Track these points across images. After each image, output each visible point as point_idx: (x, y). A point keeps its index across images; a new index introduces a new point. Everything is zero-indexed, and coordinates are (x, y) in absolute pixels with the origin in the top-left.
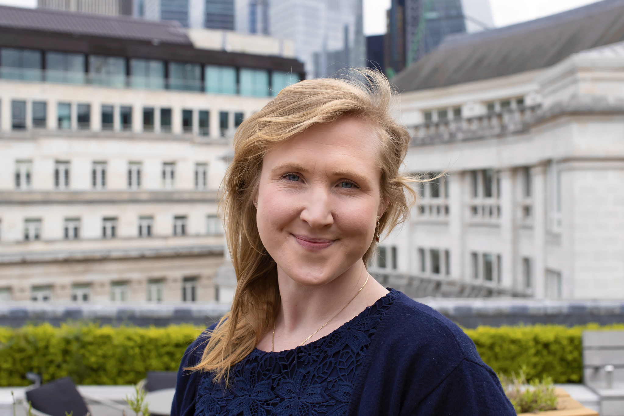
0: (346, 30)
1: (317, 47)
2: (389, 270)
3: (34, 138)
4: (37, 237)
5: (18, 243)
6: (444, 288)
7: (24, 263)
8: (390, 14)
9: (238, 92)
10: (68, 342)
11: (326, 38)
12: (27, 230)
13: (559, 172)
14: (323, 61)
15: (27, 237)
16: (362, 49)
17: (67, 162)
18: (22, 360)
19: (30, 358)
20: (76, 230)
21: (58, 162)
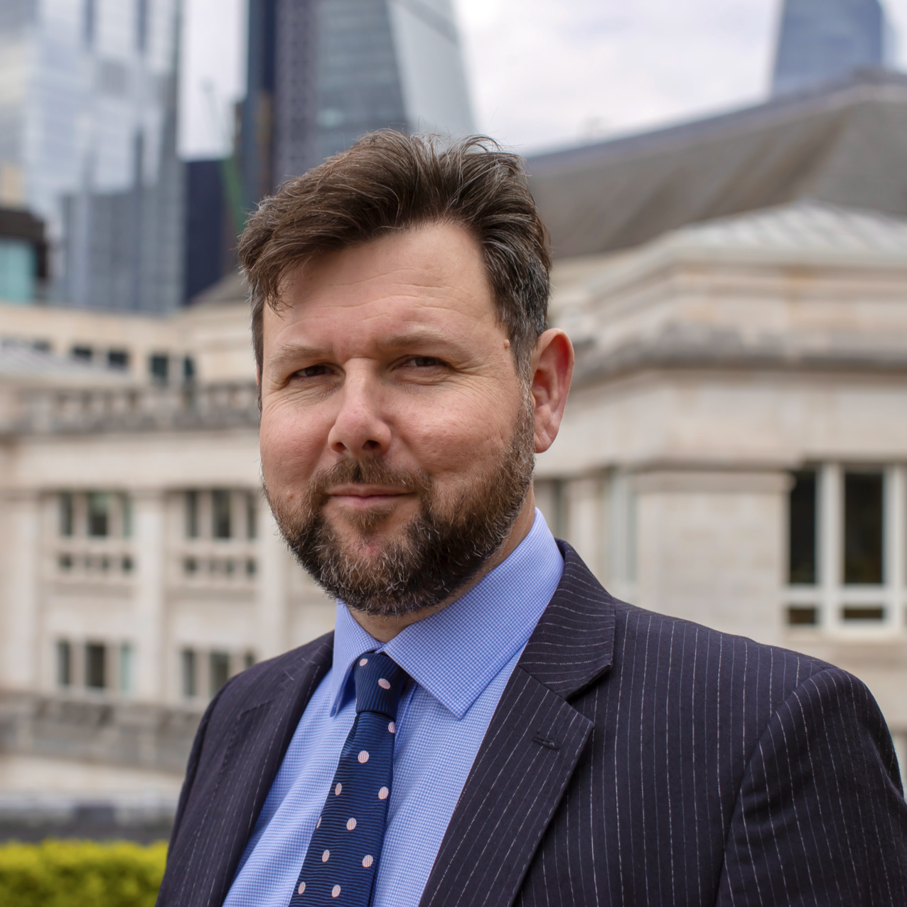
0: (139, 143)
1: (69, 180)
8: (242, 110)
11: (90, 162)
13: (634, 494)
14: (83, 212)
16: (176, 189)
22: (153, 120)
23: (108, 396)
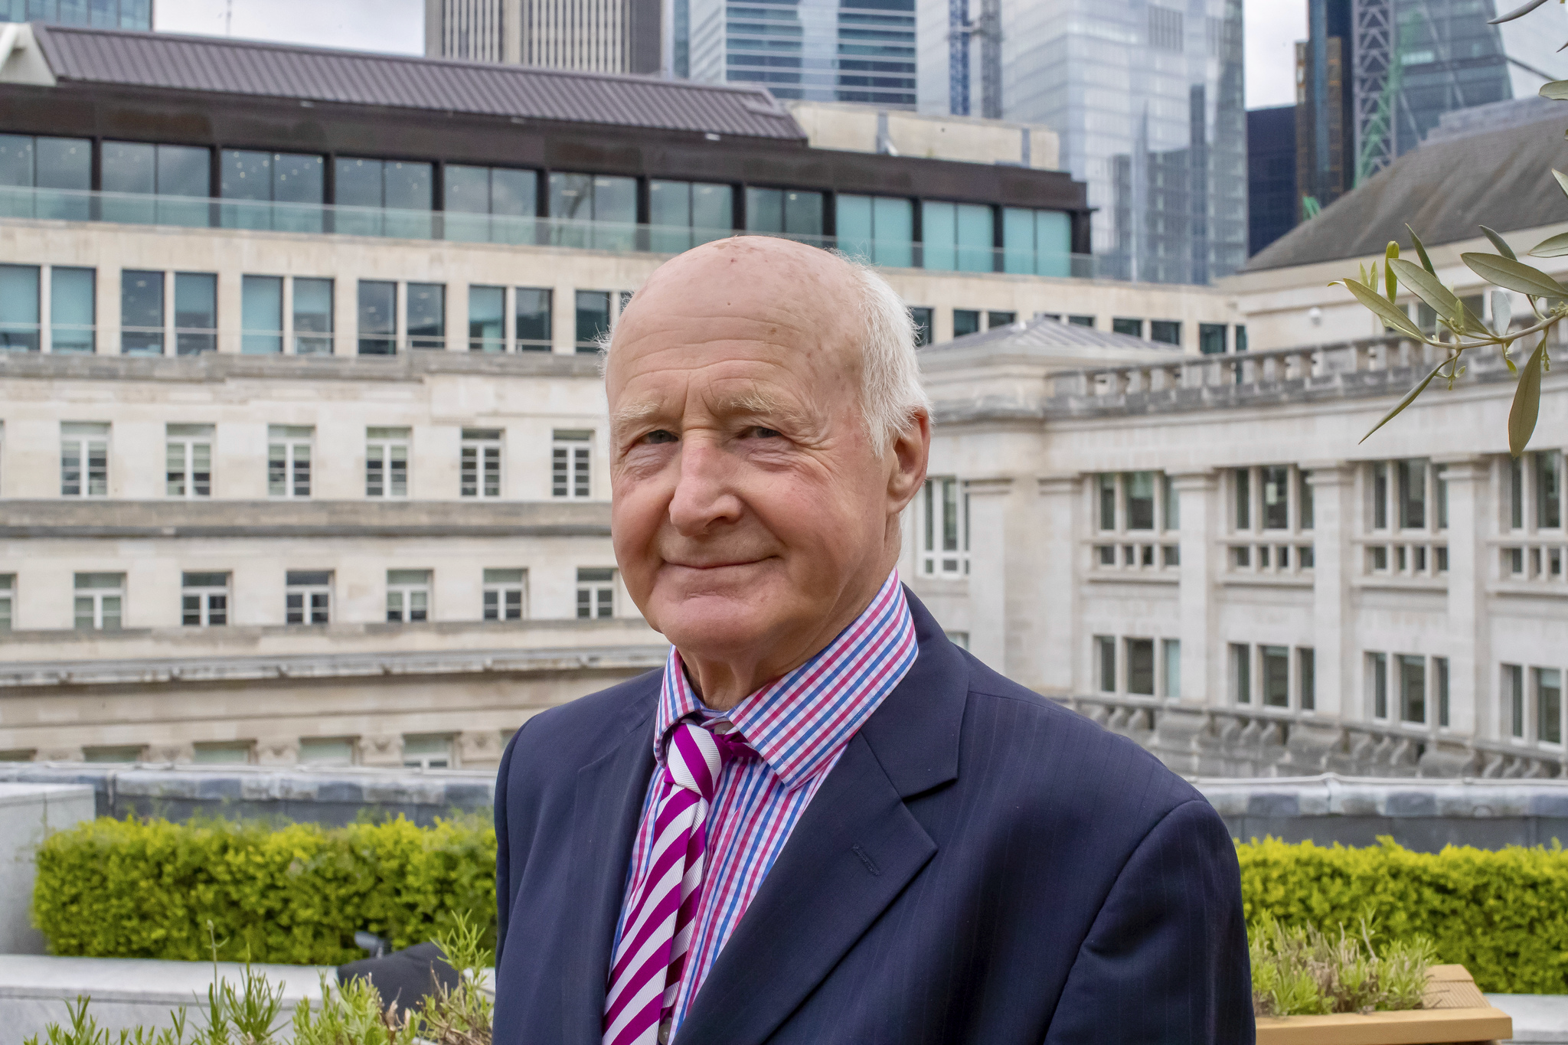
0: (1197, 95)
2: (1291, 709)
3: (412, 377)
4: (419, 616)
5: (373, 629)
6: (1432, 755)
7: (387, 679)
9: (917, 260)
10: (450, 861)
12: (394, 598)
14: (1137, 176)
15: (394, 616)
17: (495, 434)
18: (345, 901)
19: (363, 896)
20: (514, 597)
21: (468, 434)
22: (1212, 72)
23: (1146, 372)
